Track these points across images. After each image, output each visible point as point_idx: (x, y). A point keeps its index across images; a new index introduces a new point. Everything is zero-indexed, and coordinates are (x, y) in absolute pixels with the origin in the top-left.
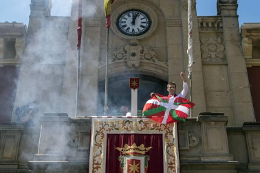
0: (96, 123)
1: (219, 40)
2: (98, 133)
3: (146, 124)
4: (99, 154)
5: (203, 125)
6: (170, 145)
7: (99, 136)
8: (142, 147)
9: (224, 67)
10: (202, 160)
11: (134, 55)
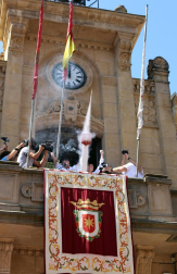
0: (49, 175)
1: (151, 103)
2: (51, 186)
3: (97, 181)
4: (54, 207)
5: (149, 186)
6: (121, 203)
7: (53, 189)
8: (95, 202)
9: (156, 131)
10: (150, 219)
11: (71, 109)
